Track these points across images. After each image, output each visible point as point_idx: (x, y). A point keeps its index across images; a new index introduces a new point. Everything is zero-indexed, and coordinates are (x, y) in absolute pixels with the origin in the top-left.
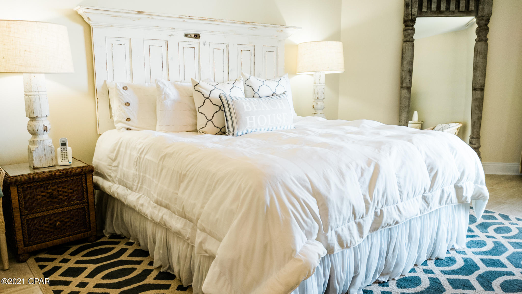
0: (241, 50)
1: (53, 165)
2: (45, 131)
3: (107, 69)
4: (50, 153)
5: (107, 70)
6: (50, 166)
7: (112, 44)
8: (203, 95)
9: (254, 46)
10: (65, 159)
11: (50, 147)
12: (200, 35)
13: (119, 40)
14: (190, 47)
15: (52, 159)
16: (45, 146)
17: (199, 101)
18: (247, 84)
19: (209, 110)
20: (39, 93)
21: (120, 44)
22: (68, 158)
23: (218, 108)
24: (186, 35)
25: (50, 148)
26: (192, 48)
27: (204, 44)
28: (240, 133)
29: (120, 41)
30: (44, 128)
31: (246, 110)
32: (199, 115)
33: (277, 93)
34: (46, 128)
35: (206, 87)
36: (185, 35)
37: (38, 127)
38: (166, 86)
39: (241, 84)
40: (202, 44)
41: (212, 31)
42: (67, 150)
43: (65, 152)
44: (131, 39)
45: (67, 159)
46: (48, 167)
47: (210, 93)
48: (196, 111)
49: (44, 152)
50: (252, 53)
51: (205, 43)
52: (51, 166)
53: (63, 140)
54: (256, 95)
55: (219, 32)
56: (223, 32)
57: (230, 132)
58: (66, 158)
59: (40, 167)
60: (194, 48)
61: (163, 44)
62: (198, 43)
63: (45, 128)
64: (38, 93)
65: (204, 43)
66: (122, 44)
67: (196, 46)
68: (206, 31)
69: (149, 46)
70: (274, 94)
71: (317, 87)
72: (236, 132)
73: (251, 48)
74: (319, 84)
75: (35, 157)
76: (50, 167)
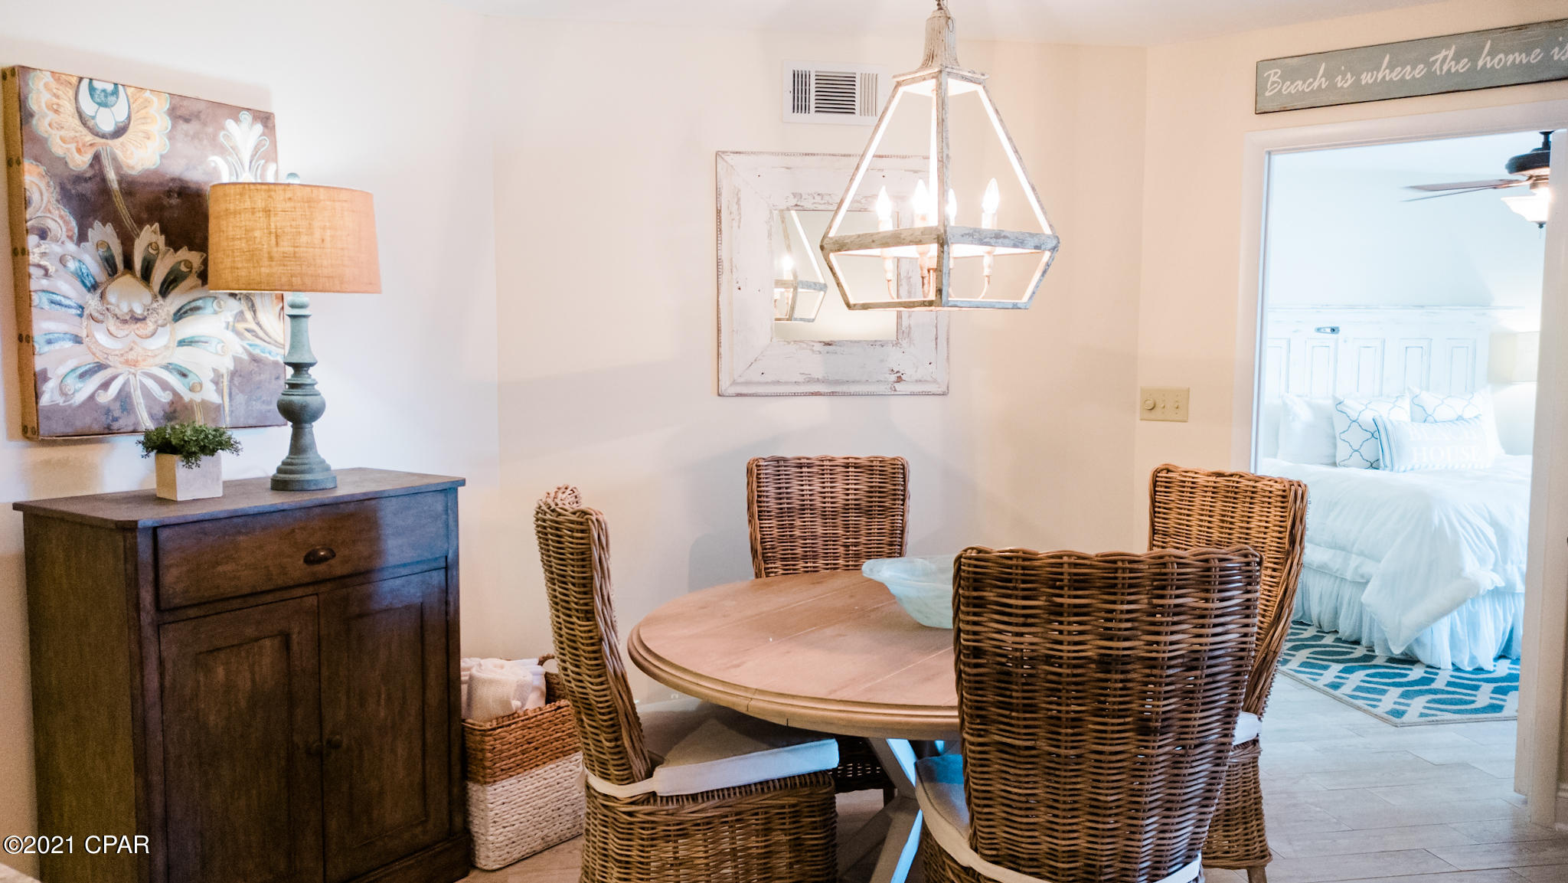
8: (1348, 416)
9: (1429, 340)
12: (1340, 329)
14: (1326, 346)
17: (1340, 425)
18: (1416, 403)
19: (1356, 437)
23: (1370, 435)
24: (1319, 330)
26: (1329, 347)
27: (1345, 341)
28: (1402, 469)
31: (1412, 439)
32: (1340, 443)
33: (1466, 416)
35: (1353, 407)
36: (1317, 329)
39: (1406, 404)
40: (1342, 342)
41: (1356, 322)
47: (1359, 415)
48: (1335, 438)
51: (1348, 340)
54: (1430, 419)
55: (1371, 322)
56: (1378, 322)
57: (1386, 466)
61: (1284, 343)
62: (1337, 340)
65: (1345, 339)
67: (1333, 344)
68: (1348, 322)
70: (1460, 418)
72: (1396, 468)
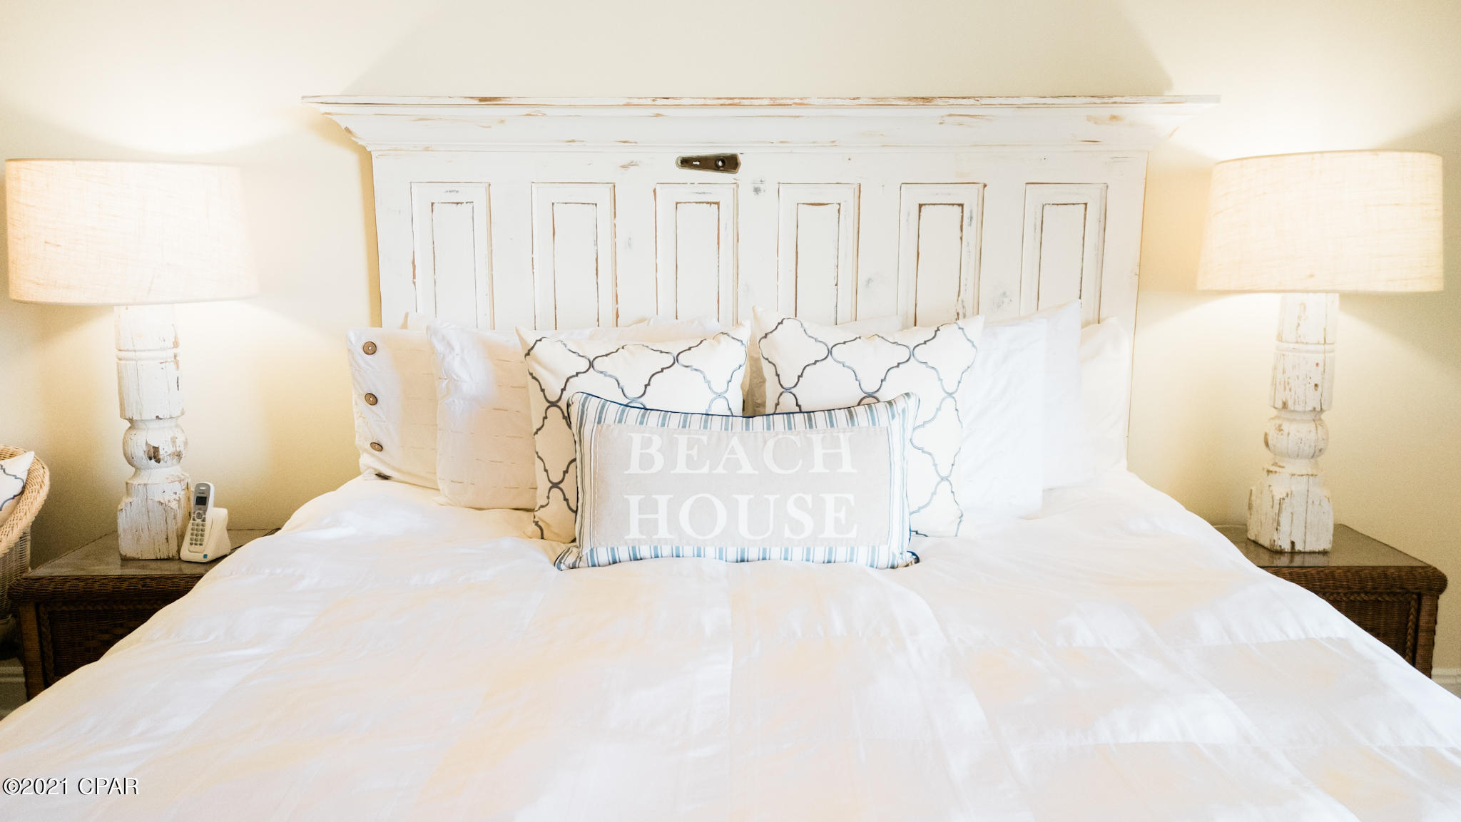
0: (920, 206)
1: (171, 556)
2: (150, 459)
3: (414, 278)
4: (163, 522)
5: (414, 283)
6: (162, 557)
7: (432, 204)
8: (543, 390)
9: (981, 186)
10: (196, 544)
11: (162, 504)
12: (741, 159)
13: (453, 189)
14: (703, 203)
15: (167, 539)
16: (150, 502)
20: (137, 353)
21: (458, 203)
22: (204, 543)
24: (683, 162)
25: (161, 508)
26: (710, 203)
27: (757, 190)
28: (603, 556)
29: (457, 192)
30: (149, 451)
31: (634, 468)
34: (154, 453)
36: (679, 162)
37: (134, 447)
38: (453, 349)
40: (746, 191)
41: (782, 142)
42: (207, 519)
43: (201, 523)
44: (490, 185)
45: (201, 545)
46: (157, 559)
47: (563, 387)
49: (146, 518)
50: (971, 212)
51: (762, 186)
52: (164, 559)
53: (201, 488)
54: (787, 400)
55: (814, 142)
56: (833, 142)
58: (199, 542)
59: (137, 556)
60: (717, 206)
61: (603, 196)
62: (735, 186)
63: (152, 451)
64: (134, 353)
65: (756, 186)
66: (461, 203)
67: (724, 196)
68: (758, 142)
69: (553, 204)
70: (868, 400)
71: (1283, 355)
72: (586, 551)
73: (967, 196)
74: (1297, 346)
75: (124, 530)
76: (161, 559)
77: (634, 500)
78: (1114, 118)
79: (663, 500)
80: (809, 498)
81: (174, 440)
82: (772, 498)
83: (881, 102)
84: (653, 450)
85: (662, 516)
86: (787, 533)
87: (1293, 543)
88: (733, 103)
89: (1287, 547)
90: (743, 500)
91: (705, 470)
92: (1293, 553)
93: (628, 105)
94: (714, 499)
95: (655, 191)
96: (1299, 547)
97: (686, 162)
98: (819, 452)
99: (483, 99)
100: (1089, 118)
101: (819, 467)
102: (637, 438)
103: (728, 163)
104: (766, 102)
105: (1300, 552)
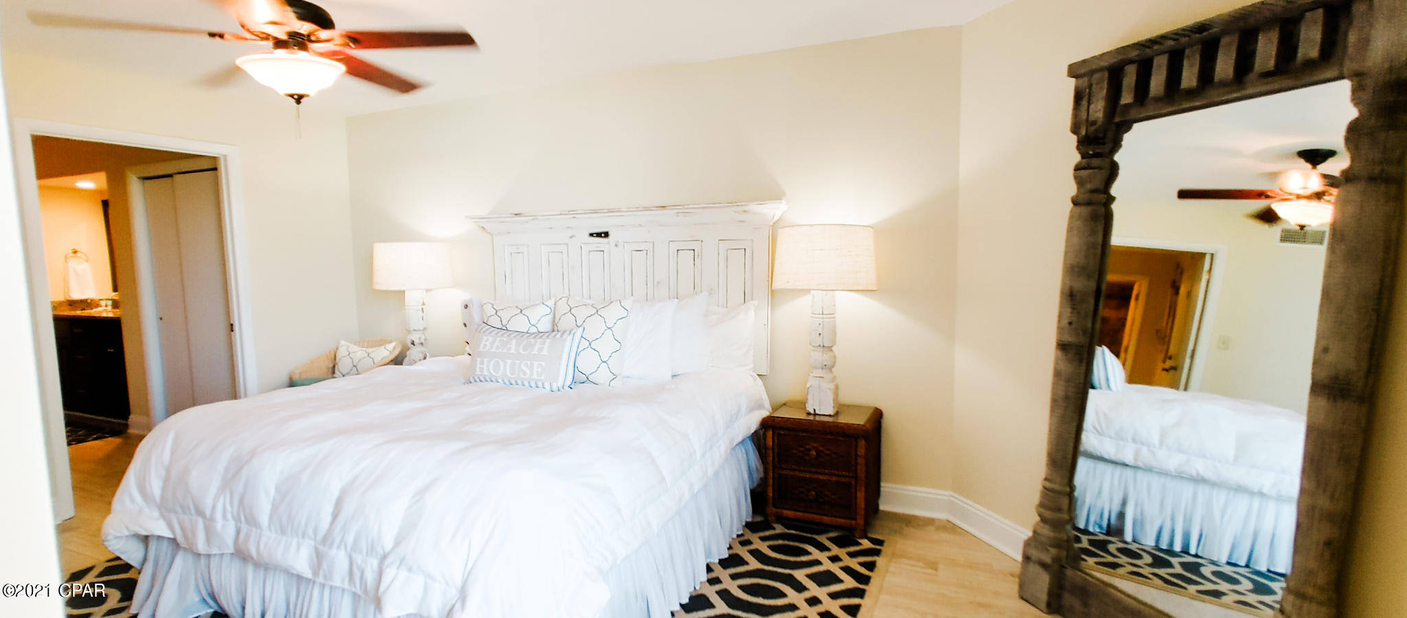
0: (678, 250)
3: (506, 281)
7: (511, 253)
9: (701, 241)
12: (609, 233)
13: (518, 247)
14: (598, 251)
20: (409, 307)
26: (600, 251)
27: (616, 245)
36: (589, 235)
40: (620, 246)
41: (620, 226)
44: (529, 245)
50: (698, 253)
55: (630, 226)
60: (603, 252)
62: (608, 244)
65: (618, 243)
66: (520, 253)
67: (605, 248)
68: (611, 226)
69: (548, 252)
73: (696, 246)
77: (479, 359)
78: (745, 211)
79: (486, 360)
80: (529, 363)
81: (420, 338)
82: (517, 362)
83: (647, 209)
84: (488, 343)
85: (485, 366)
86: (522, 376)
87: (815, 410)
88: (595, 212)
89: (812, 412)
90: (509, 362)
91: (500, 351)
92: (815, 414)
93: (561, 214)
94: (500, 361)
95: (581, 247)
96: (817, 412)
97: (591, 235)
98: (538, 346)
99: (516, 214)
100: (735, 212)
101: (535, 352)
102: (485, 338)
103: (606, 235)
104: (606, 211)
105: (818, 415)
